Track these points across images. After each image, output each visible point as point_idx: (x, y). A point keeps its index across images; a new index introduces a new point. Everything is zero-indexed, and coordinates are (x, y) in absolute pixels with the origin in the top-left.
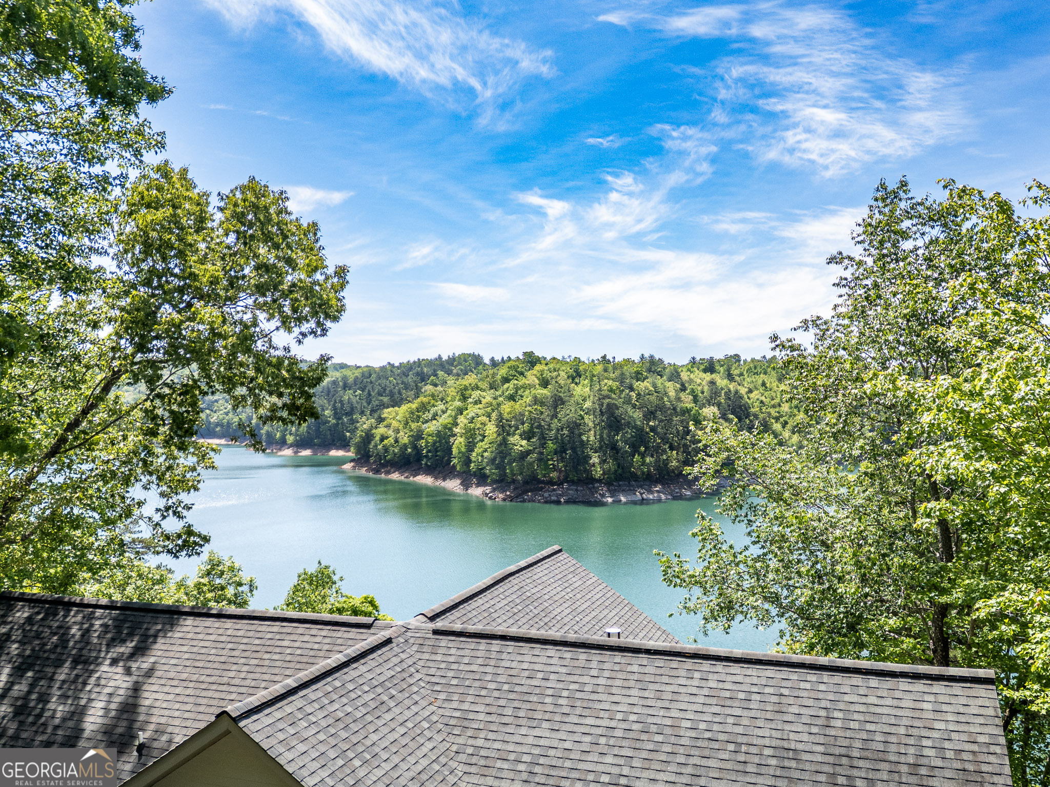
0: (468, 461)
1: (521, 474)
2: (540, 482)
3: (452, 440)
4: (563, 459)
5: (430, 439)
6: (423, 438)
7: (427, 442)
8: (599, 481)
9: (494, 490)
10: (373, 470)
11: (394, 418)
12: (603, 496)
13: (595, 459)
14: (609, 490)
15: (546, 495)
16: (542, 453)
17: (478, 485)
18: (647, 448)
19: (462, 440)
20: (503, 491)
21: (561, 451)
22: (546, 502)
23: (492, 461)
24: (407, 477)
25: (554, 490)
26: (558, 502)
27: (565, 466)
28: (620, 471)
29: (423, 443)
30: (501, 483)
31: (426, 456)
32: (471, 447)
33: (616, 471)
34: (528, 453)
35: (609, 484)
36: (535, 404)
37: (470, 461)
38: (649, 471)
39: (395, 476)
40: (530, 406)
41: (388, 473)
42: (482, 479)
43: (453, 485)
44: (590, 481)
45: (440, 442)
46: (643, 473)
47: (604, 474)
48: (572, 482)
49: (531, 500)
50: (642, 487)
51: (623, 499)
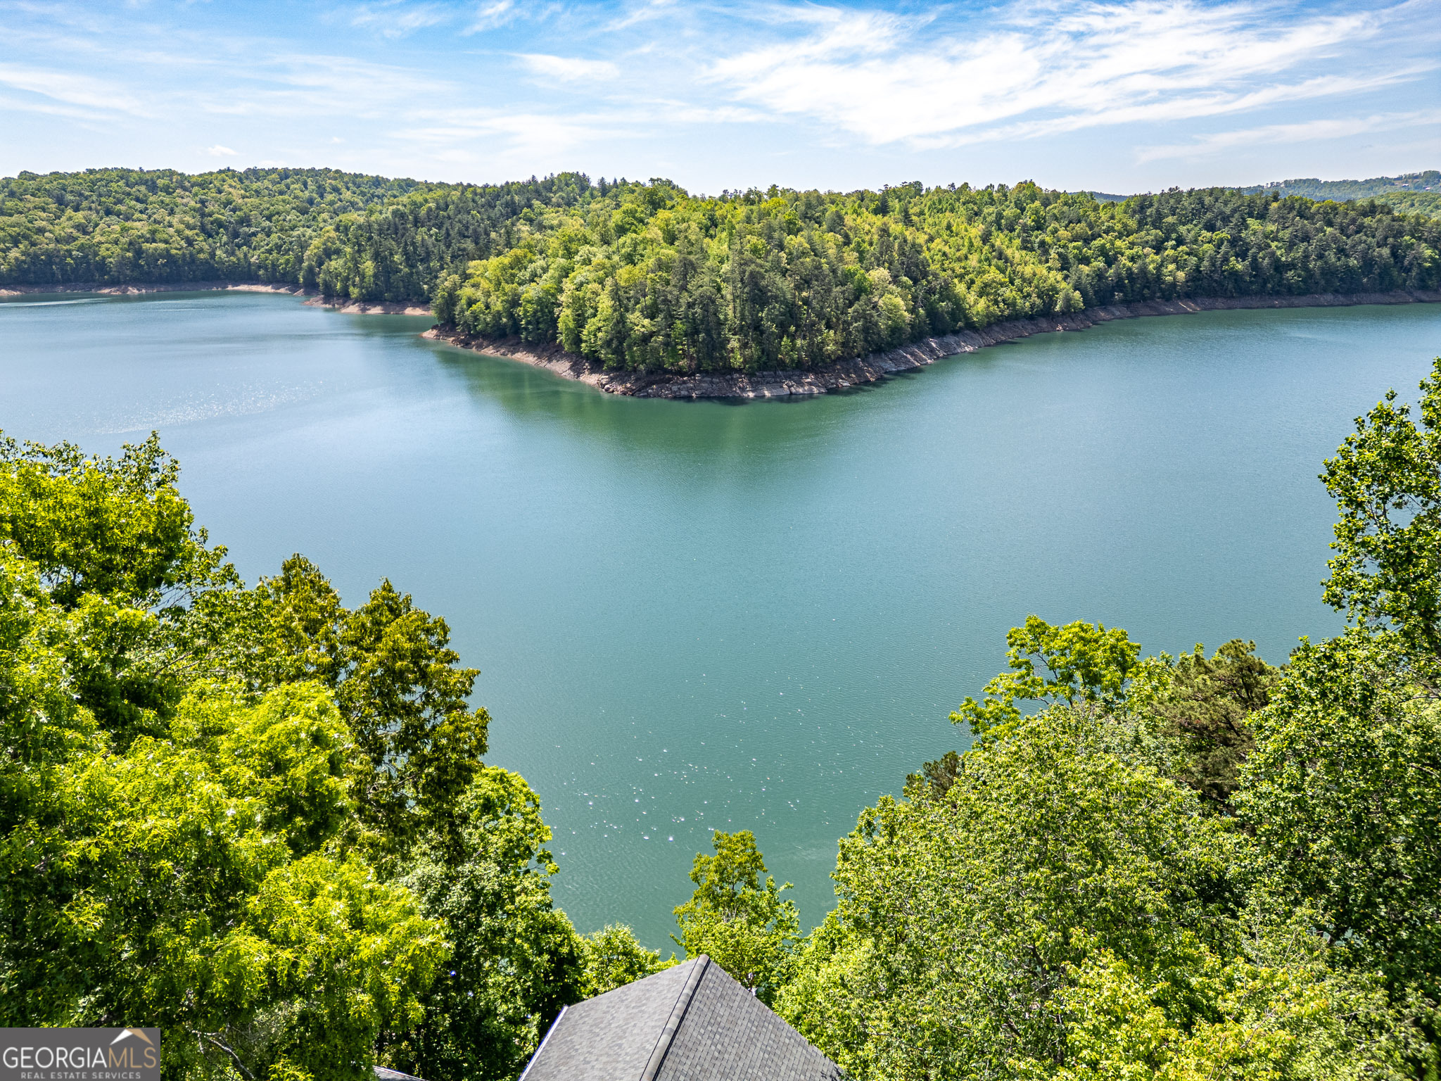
0: (578, 341)
1: (643, 362)
2: (666, 371)
3: (556, 310)
4: (694, 343)
5: (530, 308)
6: (520, 305)
7: (526, 311)
8: (739, 371)
9: (611, 380)
10: (461, 342)
11: (482, 275)
12: (743, 389)
13: (734, 343)
14: (751, 383)
15: (675, 388)
16: (668, 336)
17: (592, 371)
18: (798, 326)
19: (568, 312)
20: (623, 382)
21: (692, 333)
22: (675, 398)
23: (608, 343)
24: (503, 354)
25: (684, 382)
26: (688, 399)
27: (698, 352)
28: (764, 359)
29: (520, 311)
30: (620, 371)
31: (526, 329)
32: (580, 321)
33: (760, 358)
34: (652, 334)
35: (751, 375)
36: (660, 269)
37: (581, 341)
38: (800, 358)
39: (489, 352)
40: (653, 272)
41: (480, 347)
42: (596, 364)
43: (561, 368)
44: (727, 371)
45: (542, 310)
46: (792, 360)
47: (745, 362)
48: (706, 373)
49: (657, 395)
50: (790, 378)
51: (767, 394)
